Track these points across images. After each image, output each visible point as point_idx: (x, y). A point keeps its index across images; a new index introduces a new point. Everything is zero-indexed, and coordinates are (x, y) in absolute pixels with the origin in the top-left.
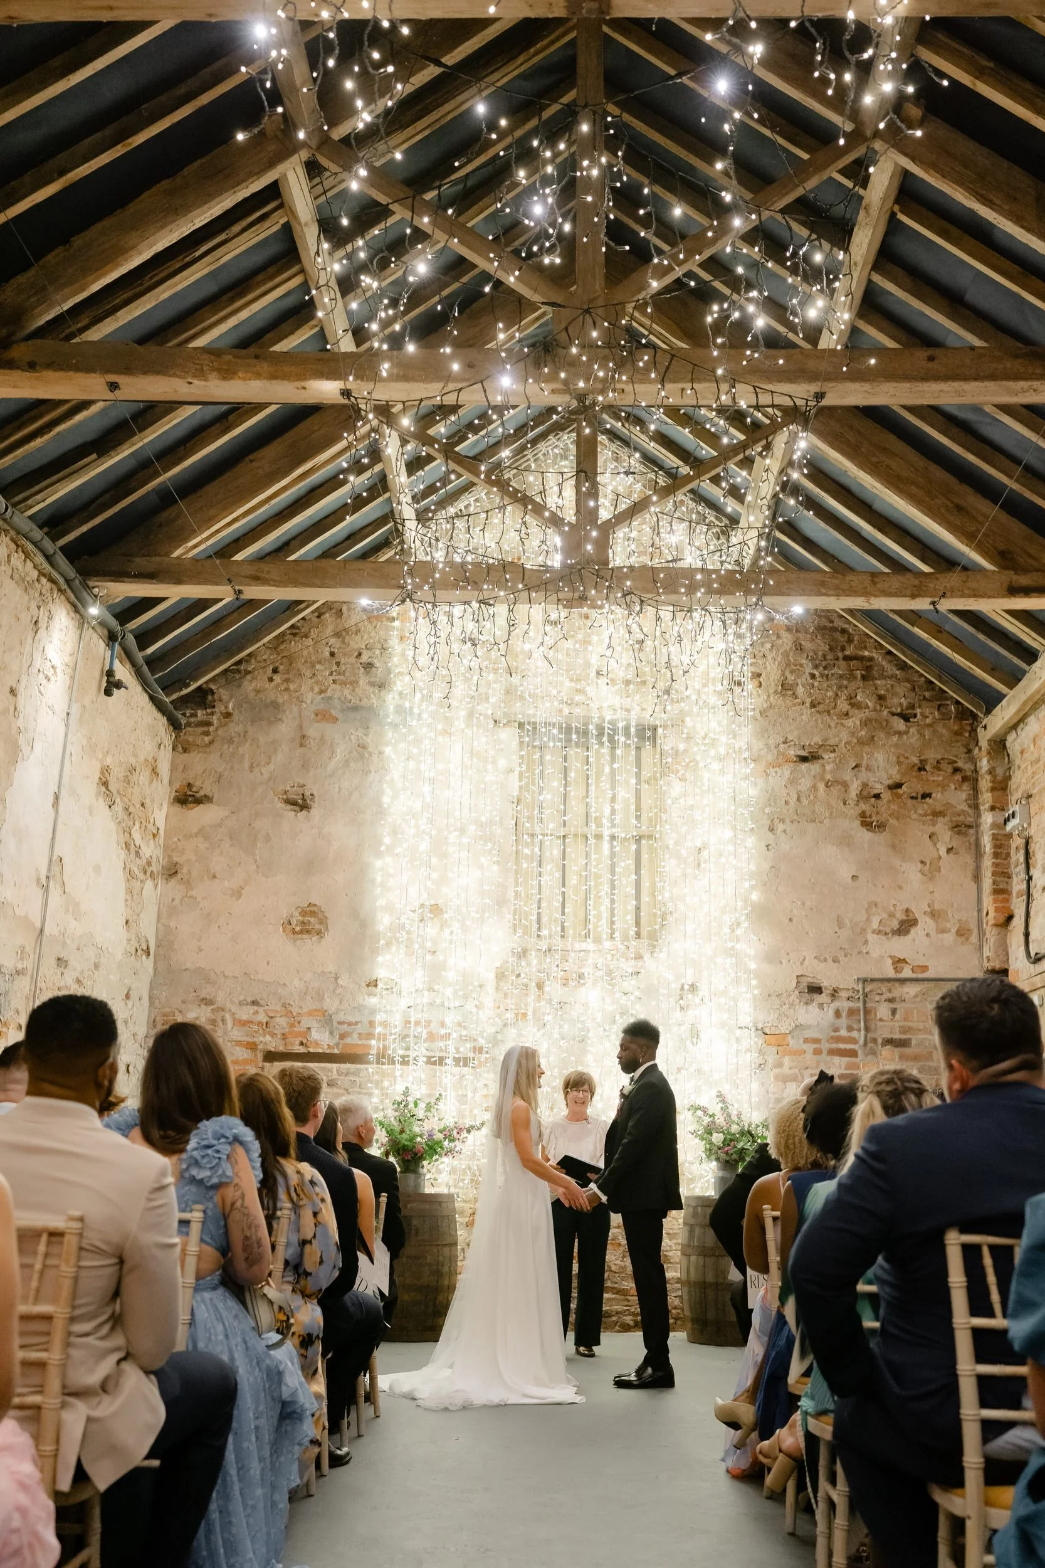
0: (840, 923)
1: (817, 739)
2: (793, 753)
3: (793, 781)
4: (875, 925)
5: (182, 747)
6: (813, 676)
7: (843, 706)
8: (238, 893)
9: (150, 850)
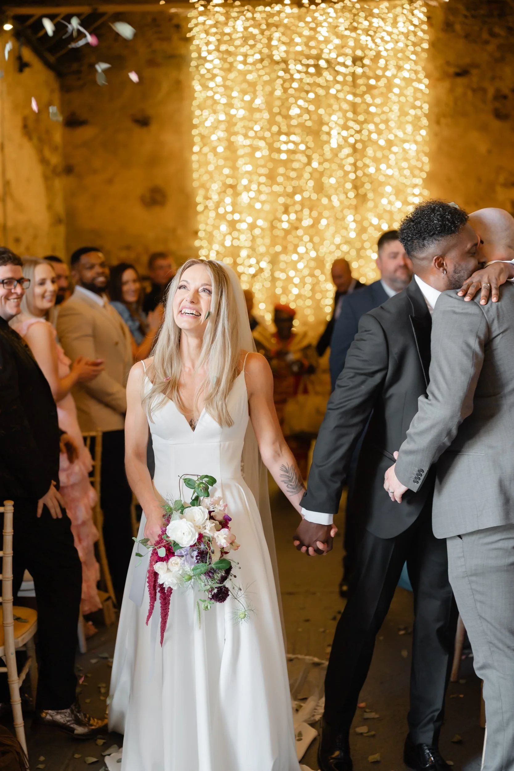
0: (479, 180)
1: (467, 60)
2: (452, 70)
3: (451, 90)
4: (501, 179)
5: (65, 89)
6: (466, 17)
7: (485, 35)
8: (110, 181)
9: (55, 159)
